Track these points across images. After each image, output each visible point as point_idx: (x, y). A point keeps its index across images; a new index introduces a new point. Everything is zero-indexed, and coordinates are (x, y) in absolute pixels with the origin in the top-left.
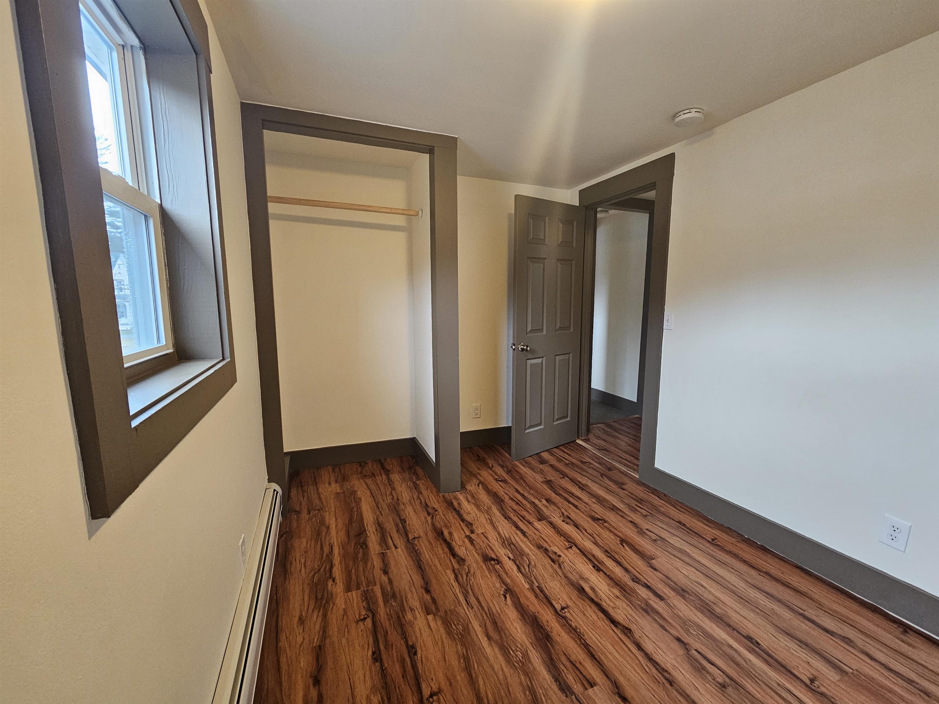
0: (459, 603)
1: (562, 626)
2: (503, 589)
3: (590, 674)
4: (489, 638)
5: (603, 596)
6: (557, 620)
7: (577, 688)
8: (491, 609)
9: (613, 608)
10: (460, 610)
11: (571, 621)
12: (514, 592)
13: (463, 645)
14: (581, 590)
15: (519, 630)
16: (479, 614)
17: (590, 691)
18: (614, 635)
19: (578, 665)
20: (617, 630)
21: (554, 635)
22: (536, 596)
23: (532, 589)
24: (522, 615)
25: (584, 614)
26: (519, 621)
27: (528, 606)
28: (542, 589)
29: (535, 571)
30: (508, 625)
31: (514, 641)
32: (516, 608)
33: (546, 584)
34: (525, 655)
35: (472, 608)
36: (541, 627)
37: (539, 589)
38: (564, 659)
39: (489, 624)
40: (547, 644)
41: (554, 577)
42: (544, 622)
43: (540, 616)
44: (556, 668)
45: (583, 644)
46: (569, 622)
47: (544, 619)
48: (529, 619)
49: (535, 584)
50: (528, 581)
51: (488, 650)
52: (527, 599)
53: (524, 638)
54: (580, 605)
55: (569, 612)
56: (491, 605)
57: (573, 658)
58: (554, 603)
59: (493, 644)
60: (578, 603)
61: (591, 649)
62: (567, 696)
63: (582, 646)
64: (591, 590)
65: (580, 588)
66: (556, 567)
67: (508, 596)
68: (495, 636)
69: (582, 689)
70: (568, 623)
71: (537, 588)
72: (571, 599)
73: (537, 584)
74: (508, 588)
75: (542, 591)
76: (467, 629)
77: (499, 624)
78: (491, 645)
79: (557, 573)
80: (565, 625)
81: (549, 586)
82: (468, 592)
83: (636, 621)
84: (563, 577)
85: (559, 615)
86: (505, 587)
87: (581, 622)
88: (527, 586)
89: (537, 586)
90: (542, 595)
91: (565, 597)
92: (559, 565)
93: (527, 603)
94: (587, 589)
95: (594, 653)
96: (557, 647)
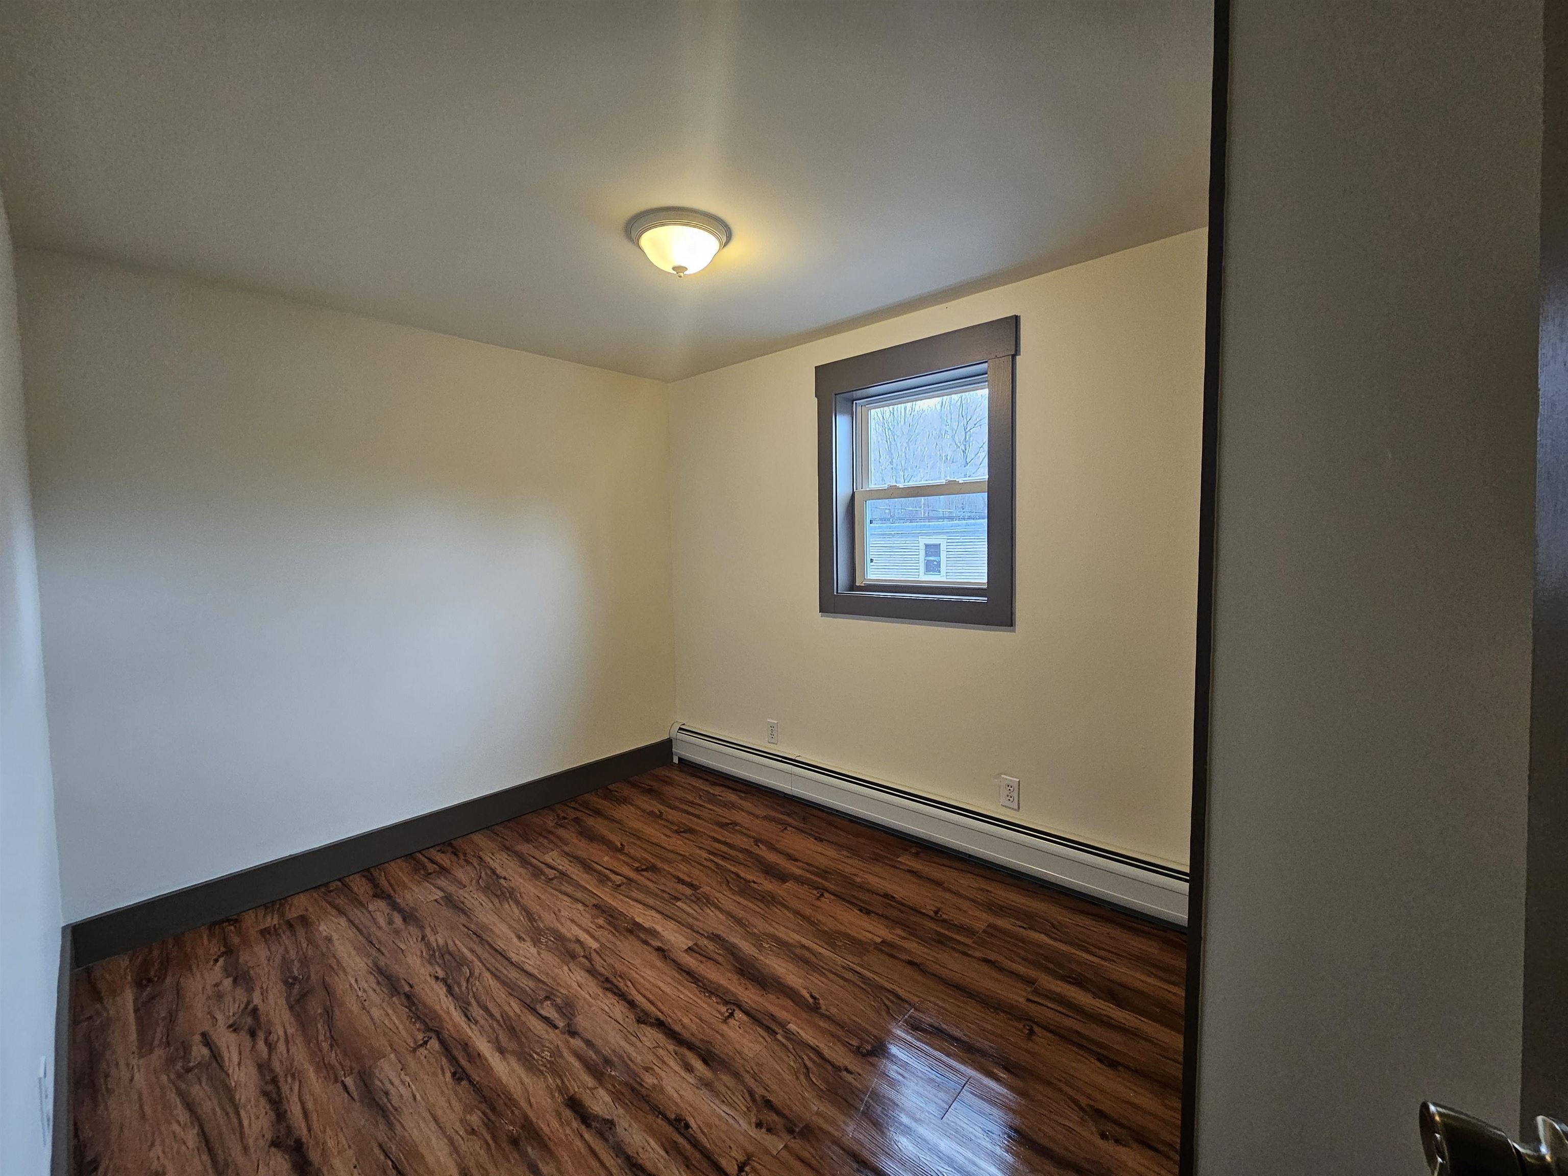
0: (862, 966)
1: (727, 991)
2: (823, 1007)
3: (691, 956)
4: (803, 946)
5: (672, 1063)
6: (736, 997)
7: (704, 942)
8: (819, 974)
9: (659, 1047)
10: (857, 960)
11: (717, 1003)
12: (806, 1009)
13: (825, 932)
14: (708, 1058)
15: (776, 966)
16: (831, 964)
17: (690, 944)
18: (662, 1008)
19: (703, 959)
20: (657, 1015)
21: (735, 978)
22: (773, 1017)
23: (783, 1025)
24: (779, 983)
25: (700, 1019)
26: (781, 976)
27: (778, 998)
28: (768, 1032)
29: (792, 1063)
30: (791, 967)
31: (777, 955)
32: (792, 989)
33: (765, 1044)
34: (760, 948)
35: (843, 967)
36: (752, 980)
37: (772, 1030)
38: (720, 959)
39: (814, 959)
40: (740, 964)
41: (758, 1064)
42: (750, 986)
43: (758, 992)
44: (726, 949)
45: (700, 981)
46: (719, 1000)
47: (753, 991)
48: (771, 983)
49: (782, 1035)
50: (795, 1037)
51: (797, 937)
52: (784, 1008)
53: (767, 961)
54: (708, 1031)
55: (722, 1014)
56: (824, 980)
57: (710, 964)
58: (745, 1018)
59: (797, 944)
60: (712, 1032)
61: (690, 980)
62: (713, 933)
63: (701, 979)
64: (692, 1067)
65: (710, 1063)
66: (759, 1091)
67: (811, 1000)
68: (798, 951)
69: (699, 943)
70: (721, 998)
71: (777, 1030)
72: (722, 1035)
73: (779, 1037)
74: (817, 1013)
75: (768, 1029)
76: (832, 946)
77: (801, 963)
78: (799, 942)
79: (755, 1077)
80: (724, 994)
81: (761, 1043)
82: (865, 983)
83: (626, 1039)
84: (742, 1072)
85: (734, 1004)
86: (824, 1012)
87: (705, 1006)
88: (792, 1027)
89: (777, 1034)
90: (765, 1022)
91: (731, 1034)
92: (754, 1100)
93: (780, 1002)
94: (698, 1065)
95: (687, 977)
96: (729, 967)
